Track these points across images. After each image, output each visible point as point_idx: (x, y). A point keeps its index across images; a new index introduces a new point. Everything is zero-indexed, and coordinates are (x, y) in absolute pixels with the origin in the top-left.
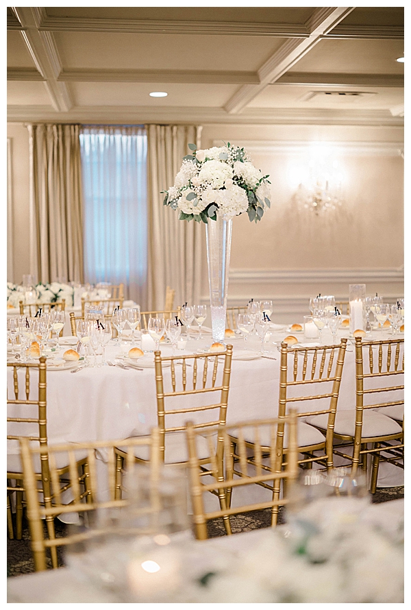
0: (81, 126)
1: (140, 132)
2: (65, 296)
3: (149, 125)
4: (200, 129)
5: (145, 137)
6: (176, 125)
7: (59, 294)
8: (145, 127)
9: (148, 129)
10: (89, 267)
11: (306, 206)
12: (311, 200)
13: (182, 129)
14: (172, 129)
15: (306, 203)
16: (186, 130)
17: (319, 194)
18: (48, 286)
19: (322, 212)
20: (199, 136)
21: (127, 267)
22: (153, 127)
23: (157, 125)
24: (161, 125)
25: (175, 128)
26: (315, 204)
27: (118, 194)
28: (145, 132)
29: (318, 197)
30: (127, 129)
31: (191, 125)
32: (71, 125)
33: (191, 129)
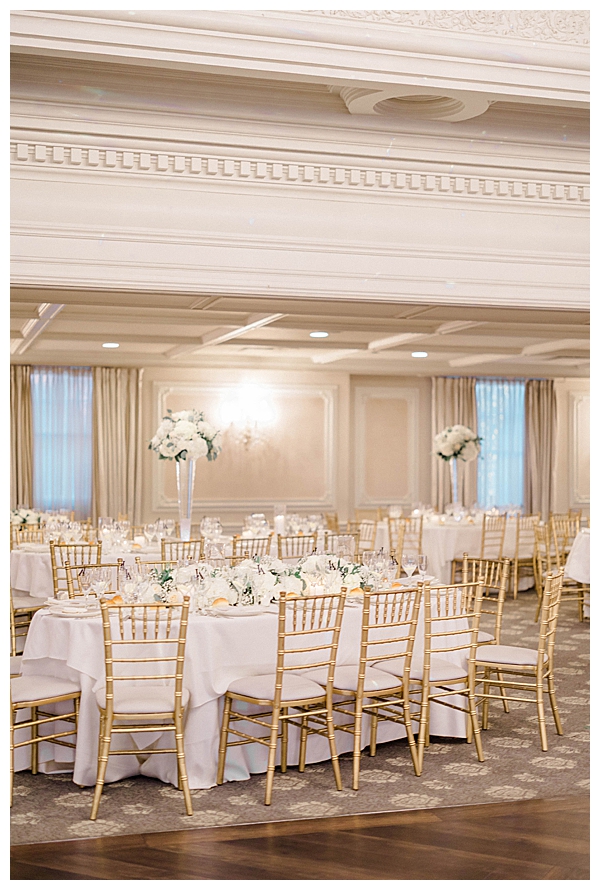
0: (32, 367)
1: (86, 373)
2: (32, 520)
3: (95, 367)
4: (141, 372)
5: (91, 379)
6: (121, 368)
7: (27, 519)
8: (91, 369)
9: (95, 371)
10: (37, 497)
11: (237, 442)
12: (241, 437)
13: (126, 371)
14: (116, 371)
15: (237, 439)
16: (129, 373)
17: (249, 431)
18: (16, 512)
19: (251, 447)
20: (141, 377)
21: (73, 497)
22: (98, 370)
23: (102, 368)
24: (106, 368)
25: (119, 371)
26: (245, 441)
27: (65, 430)
28: (91, 375)
29: (248, 434)
30: (74, 370)
31: (134, 367)
32: (22, 366)
33: (134, 372)
